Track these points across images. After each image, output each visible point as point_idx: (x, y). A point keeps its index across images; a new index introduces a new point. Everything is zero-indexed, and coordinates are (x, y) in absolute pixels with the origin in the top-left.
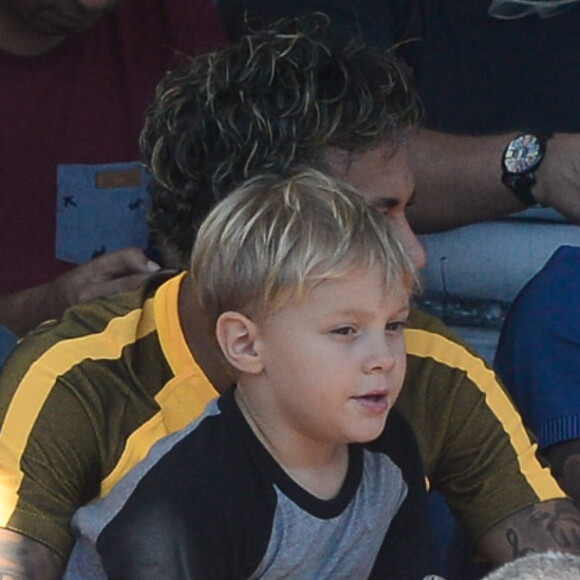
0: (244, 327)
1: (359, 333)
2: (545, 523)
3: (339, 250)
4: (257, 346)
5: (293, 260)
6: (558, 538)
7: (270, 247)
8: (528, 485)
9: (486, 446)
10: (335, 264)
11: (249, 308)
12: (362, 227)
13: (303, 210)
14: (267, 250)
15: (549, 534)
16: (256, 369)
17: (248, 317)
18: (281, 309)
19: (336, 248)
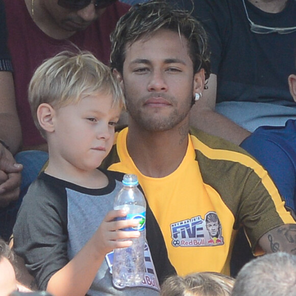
0: (50, 110)
1: (98, 122)
2: (284, 232)
3: (97, 85)
4: (53, 120)
5: (76, 86)
6: (289, 238)
7: (68, 78)
8: (280, 218)
9: (261, 200)
10: (94, 90)
11: (53, 103)
12: (107, 79)
13: (84, 67)
14: (66, 80)
15: (285, 236)
16: (51, 130)
17: (52, 107)
18: (66, 106)
19: (95, 84)
